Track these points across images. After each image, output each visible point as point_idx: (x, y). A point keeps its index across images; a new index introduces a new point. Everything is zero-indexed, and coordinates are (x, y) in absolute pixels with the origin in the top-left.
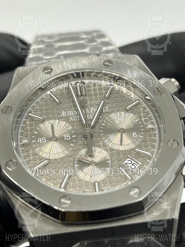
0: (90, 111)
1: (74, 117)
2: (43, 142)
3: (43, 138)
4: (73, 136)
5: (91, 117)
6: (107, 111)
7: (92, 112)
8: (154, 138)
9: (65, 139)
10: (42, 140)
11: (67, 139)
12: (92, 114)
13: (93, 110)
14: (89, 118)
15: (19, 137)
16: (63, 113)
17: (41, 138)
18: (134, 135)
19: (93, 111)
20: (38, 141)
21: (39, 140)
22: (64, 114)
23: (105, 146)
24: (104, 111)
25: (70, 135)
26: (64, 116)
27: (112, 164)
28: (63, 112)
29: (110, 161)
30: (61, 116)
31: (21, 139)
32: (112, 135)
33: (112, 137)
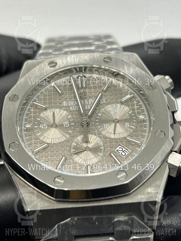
0: (88, 102)
1: (74, 107)
2: (44, 128)
3: (44, 124)
4: (71, 124)
5: (89, 108)
6: (104, 102)
7: (90, 103)
8: (144, 129)
9: (64, 126)
10: (43, 126)
11: (66, 126)
12: (90, 105)
13: (91, 101)
14: (87, 108)
15: (24, 122)
17: (42, 125)
18: (127, 125)
20: (40, 127)
22: (65, 104)
23: (99, 134)
24: (102, 102)
25: (68, 123)
26: (65, 105)
27: (104, 150)
28: (64, 102)
29: (103, 148)
30: (62, 106)
31: (25, 124)
32: (107, 124)
33: (106, 126)
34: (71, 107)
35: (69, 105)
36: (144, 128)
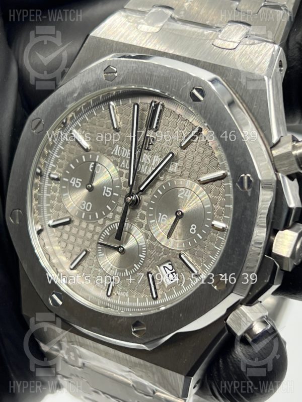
0: (152, 161)
2: (76, 185)
3: (78, 179)
4: (114, 194)
5: (149, 172)
8: (215, 247)
9: (104, 195)
10: (75, 182)
11: (106, 194)
12: (153, 166)
13: (156, 160)
14: (146, 172)
15: (52, 165)
16: (117, 149)
17: (75, 178)
18: (192, 228)
19: (156, 163)
20: (71, 182)
21: (72, 180)
25: (111, 189)
26: (116, 154)
27: (144, 261)
29: (144, 257)
30: (112, 153)
31: (53, 169)
32: (164, 215)
33: (162, 218)
34: (124, 161)
35: (123, 156)
36: (216, 245)
